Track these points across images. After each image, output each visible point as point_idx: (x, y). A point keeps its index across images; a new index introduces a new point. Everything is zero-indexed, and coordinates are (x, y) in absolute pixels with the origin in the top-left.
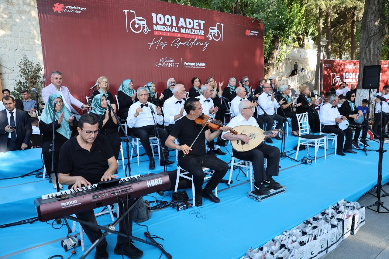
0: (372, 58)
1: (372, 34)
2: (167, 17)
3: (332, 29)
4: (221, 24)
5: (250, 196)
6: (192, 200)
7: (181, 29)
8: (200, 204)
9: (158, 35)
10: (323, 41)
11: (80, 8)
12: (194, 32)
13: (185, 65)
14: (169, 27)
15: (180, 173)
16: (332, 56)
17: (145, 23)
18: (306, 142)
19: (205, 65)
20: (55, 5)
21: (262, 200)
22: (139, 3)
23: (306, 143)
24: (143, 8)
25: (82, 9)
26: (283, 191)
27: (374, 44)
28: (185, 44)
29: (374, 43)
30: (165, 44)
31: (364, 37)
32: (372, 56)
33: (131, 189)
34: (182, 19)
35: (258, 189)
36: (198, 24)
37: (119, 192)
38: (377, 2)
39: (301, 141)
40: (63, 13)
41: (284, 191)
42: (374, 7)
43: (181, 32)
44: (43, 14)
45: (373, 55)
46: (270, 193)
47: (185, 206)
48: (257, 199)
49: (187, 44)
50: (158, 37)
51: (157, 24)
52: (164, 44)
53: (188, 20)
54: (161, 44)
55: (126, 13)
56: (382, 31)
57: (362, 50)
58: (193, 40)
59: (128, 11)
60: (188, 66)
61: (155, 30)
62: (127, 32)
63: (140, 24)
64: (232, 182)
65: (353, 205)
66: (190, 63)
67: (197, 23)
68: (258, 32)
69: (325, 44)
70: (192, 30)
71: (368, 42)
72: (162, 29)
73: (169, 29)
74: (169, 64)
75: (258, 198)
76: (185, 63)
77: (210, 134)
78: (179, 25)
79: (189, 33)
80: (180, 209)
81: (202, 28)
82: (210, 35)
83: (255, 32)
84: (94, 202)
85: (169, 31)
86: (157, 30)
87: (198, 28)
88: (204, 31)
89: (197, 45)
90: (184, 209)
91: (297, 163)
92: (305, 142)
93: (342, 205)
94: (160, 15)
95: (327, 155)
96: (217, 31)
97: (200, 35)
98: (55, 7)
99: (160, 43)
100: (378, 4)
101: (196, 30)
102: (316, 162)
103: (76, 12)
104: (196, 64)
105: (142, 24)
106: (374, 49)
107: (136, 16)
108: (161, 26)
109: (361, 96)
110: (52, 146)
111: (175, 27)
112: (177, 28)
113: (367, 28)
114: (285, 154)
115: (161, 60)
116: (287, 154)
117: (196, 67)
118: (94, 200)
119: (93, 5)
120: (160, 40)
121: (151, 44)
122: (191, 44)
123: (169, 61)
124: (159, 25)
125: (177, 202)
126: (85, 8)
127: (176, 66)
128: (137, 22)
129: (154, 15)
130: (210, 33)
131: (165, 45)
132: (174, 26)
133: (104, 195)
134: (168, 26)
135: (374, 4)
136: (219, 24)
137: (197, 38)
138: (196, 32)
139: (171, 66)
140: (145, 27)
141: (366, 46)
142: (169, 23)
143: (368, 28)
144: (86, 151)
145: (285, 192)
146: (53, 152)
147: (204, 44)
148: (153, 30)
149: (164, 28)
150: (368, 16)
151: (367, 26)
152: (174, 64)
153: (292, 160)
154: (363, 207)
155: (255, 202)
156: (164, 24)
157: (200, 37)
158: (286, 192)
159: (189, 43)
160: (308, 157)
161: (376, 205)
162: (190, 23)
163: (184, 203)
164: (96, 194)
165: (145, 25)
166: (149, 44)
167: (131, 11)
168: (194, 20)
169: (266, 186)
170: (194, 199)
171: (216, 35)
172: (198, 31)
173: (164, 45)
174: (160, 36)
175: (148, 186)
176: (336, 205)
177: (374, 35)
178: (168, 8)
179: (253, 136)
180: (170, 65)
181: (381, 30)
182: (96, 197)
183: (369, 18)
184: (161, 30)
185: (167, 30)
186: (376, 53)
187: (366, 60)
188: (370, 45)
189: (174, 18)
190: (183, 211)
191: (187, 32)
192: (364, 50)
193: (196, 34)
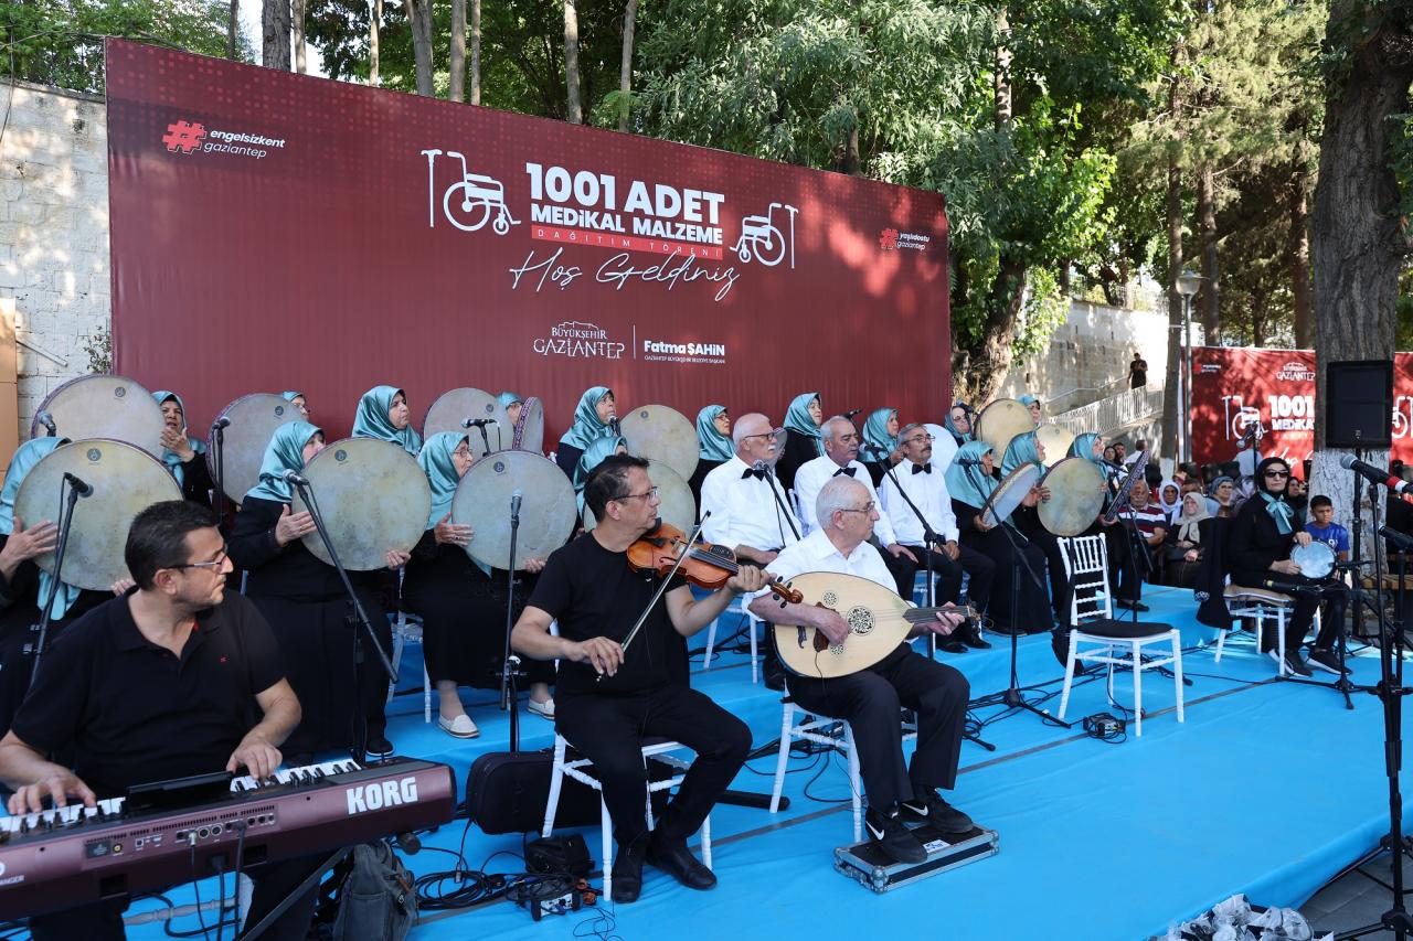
0: (1360, 335)
1: (1356, 251)
2: (584, 176)
3: (1222, 242)
4: (787, 207)
5: (845, 865)
6: (601, 874)
7: (636, 221)
8: (630, 894)
9: (550, 239)
10: (1184, 281)
11: (261, 140)
12: (684, 233)
13: (646, 350)
14: (588, 213)
15: (567, 760)
16: (1229, 336)
17: (499, 195)
18: (1104, 650)
19: (723, 354)
20: (171, 128)
21: (892, 886)
22: (481, 126)
23: (1104, 655)
24: (495, 143)
25: (270, 142)
26: (986, 847)
27: (1367, 285)
28: (646, 276)
29: (1363, 279)
30: (571, 273)
31: (1326, 261)
32: (1360, 328)
33: (271, 818)
34: (638, 188)
35: (880, 836)
36: (698, 206)
37: (216, 830)
38: (1361, 139)
39: (1082, 648)
40: (199, 153)
41: (991, 848)
42: (1354, 155)
43: (636, 232)
44: (126, 155)
45: (1364, 324)
46: (925, 854)
47: (568, 897)
48: (868, 880)
49: (656, 273)
50: (547, 248)
51: (546, 201)
52: (567, 273)
53: (662, 190)
54: (557, 274)
55: (431, 161)
56: (1390, 239)
57: (1322, 309)
58: (678, 260)
59: (439, 152)
60: (660, 354)
61: (538, 223)
62: (432, 225)
63: (482, 200)
64: (784, 804)
65: (1277, 922)
66: (667, 346)
67: (694, 200)
68: (926, 239)
69: (1192, 289)
70: (677, 225)
71: (1342, 278)
72: (562, 219)
73: (589, 220)
74: (583, 346)
75: (874, 875)
76: (646, 342)
77: (689, 604)
78: (629, 208)
79: (663, 235)
80: (543, 913)
81: (714, 218)
82: (744, 246)
83: (917, 237)
84: (89, 873)
85: (588, 226)
86: (545, 224)
87: (698, 218)
88: (720, 231)
89: (693, 278)
90: (562, 913)
91: (1063, 734)
92: (1099, 651)
93: (1224, 922)
94: (556, 172)
95: (1185, 705)
96: (772, 231)
97: (707, 244)
98: (170, 134)
99: (554, 267)
100: (1368, 146)
101: (693, 227)
102: (1139, 733)
103: (248, 151)
104: (687, 349)
105: (490, 201)
106: (1365, 305)
107: (468, 173)
108: (560, 209)
109: (1329, 476)
110: (38, 633)
111: (613, 213)
112: (618, 217)
113: (1336, 229)
114: (1021, 697)
115: (555, 331)
116: (1029, 696)
117: (689, 360)
118: (88, 865)
119: (310, 130)
120: (554, 258)
121: (518, 273)
122: (670, 275)
123: (585, 335)
124: (553, 203)
125: (534, 882)
126: (283, 142)
127: (613, 353)
128: (471, 191)
129: (534, 169)
130: (743, 238)
131: (571, 277)
132: (609, 211)
133: (139, 843)
134: (586, 208)
135: (1352, 145)
136: (779, 206)
137: (694, 256)
138: (689, 233)
139: (594, 353)
140: (498, 210)
141: (1336, 293)
142: (592, 200)
143: (1339, 228)
144: (166, 655)
145: (993, 855)
146: (38, 657)
147: (720, 275)
148: (528, 223)
149: (571, 217)
150: (1336, 185)
151: (1336, 221)
152: (605, 347)
153: (1048, 721)
154: (1326, 933)
155: (863, 894)
156: (572, 202)
157: (705, 252)
158: (996, 853)
159: (665, 273)
160: (1112, 712)
161: (1387, 928)
162: (668, 202)
163: (563, 887)
164: (103, 835)
165: (499, 202)
166: (512, 270)
167: (450, 154)
168: (686, 191)
169: (913, 826)
170: (607, 869)
171: (769, 245)
172: (699, 229)
173: (567, 276)
174: (554, 246)
175: (352, 811)
176: (1202, 920)
177: (1363, 253)
178: (588, 145)
179: (863, 620)
180: (589, 350)
181: (1387, 236)
182: (100, 850)
183: (1341, 194)
184: (560, 222)
185: (581, 225)
186: (1376, 319)
187: (1340, 342)
188: (1351, 288)
189: (609, 181)
190: (557, 920)
191: (659, 232)
192: (1330, 308)
193: (690, 238)
